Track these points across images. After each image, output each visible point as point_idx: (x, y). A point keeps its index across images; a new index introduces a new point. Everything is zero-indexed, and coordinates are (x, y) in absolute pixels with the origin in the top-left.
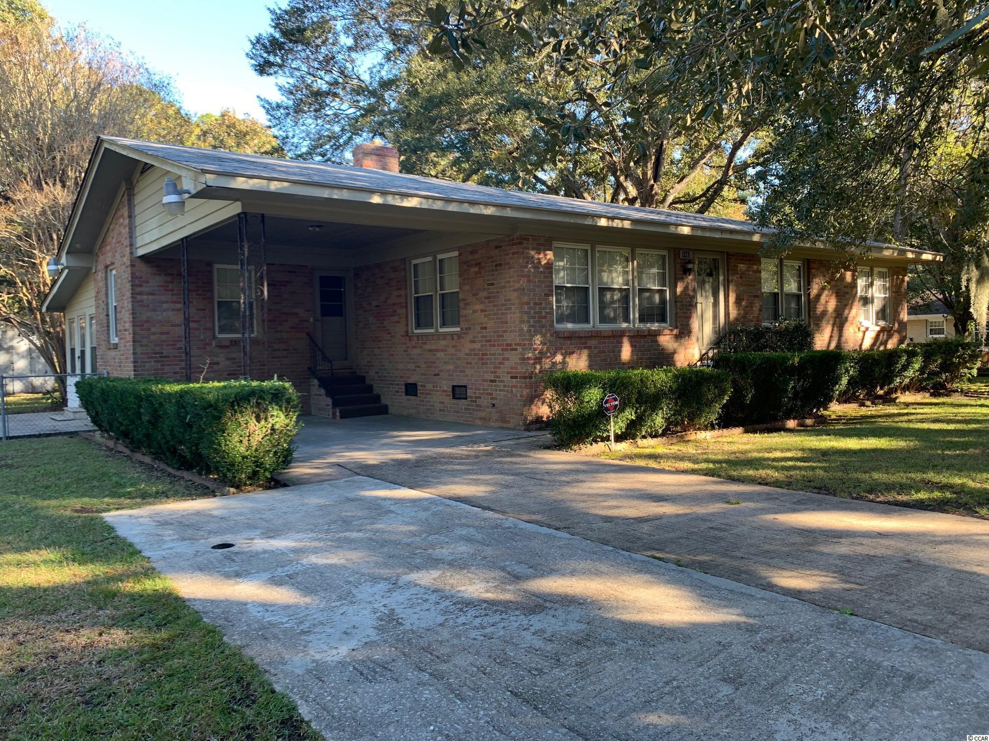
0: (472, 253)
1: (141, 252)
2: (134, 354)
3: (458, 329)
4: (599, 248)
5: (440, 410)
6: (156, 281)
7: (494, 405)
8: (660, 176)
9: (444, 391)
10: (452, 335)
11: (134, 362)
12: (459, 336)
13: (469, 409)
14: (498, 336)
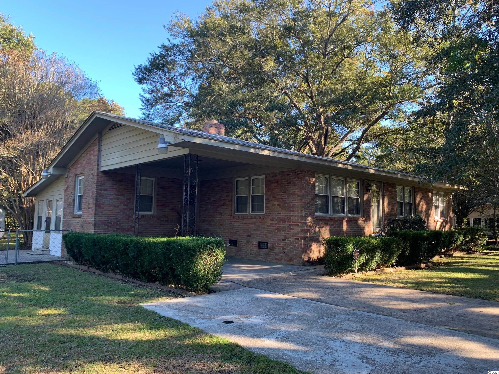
0: (273, 177)
1: (103, 169)
2: (95, 221)
3: (263, 213)
4: (333, 177)
5: (251, 254)
6: (108, 184)
7: (284, 252)
8: (327, 144)
9: (253, 244)
10: (260, 216)
11: (95, 225)
12: (264, 217)
13: (269, 254)
14: (288, 218)
